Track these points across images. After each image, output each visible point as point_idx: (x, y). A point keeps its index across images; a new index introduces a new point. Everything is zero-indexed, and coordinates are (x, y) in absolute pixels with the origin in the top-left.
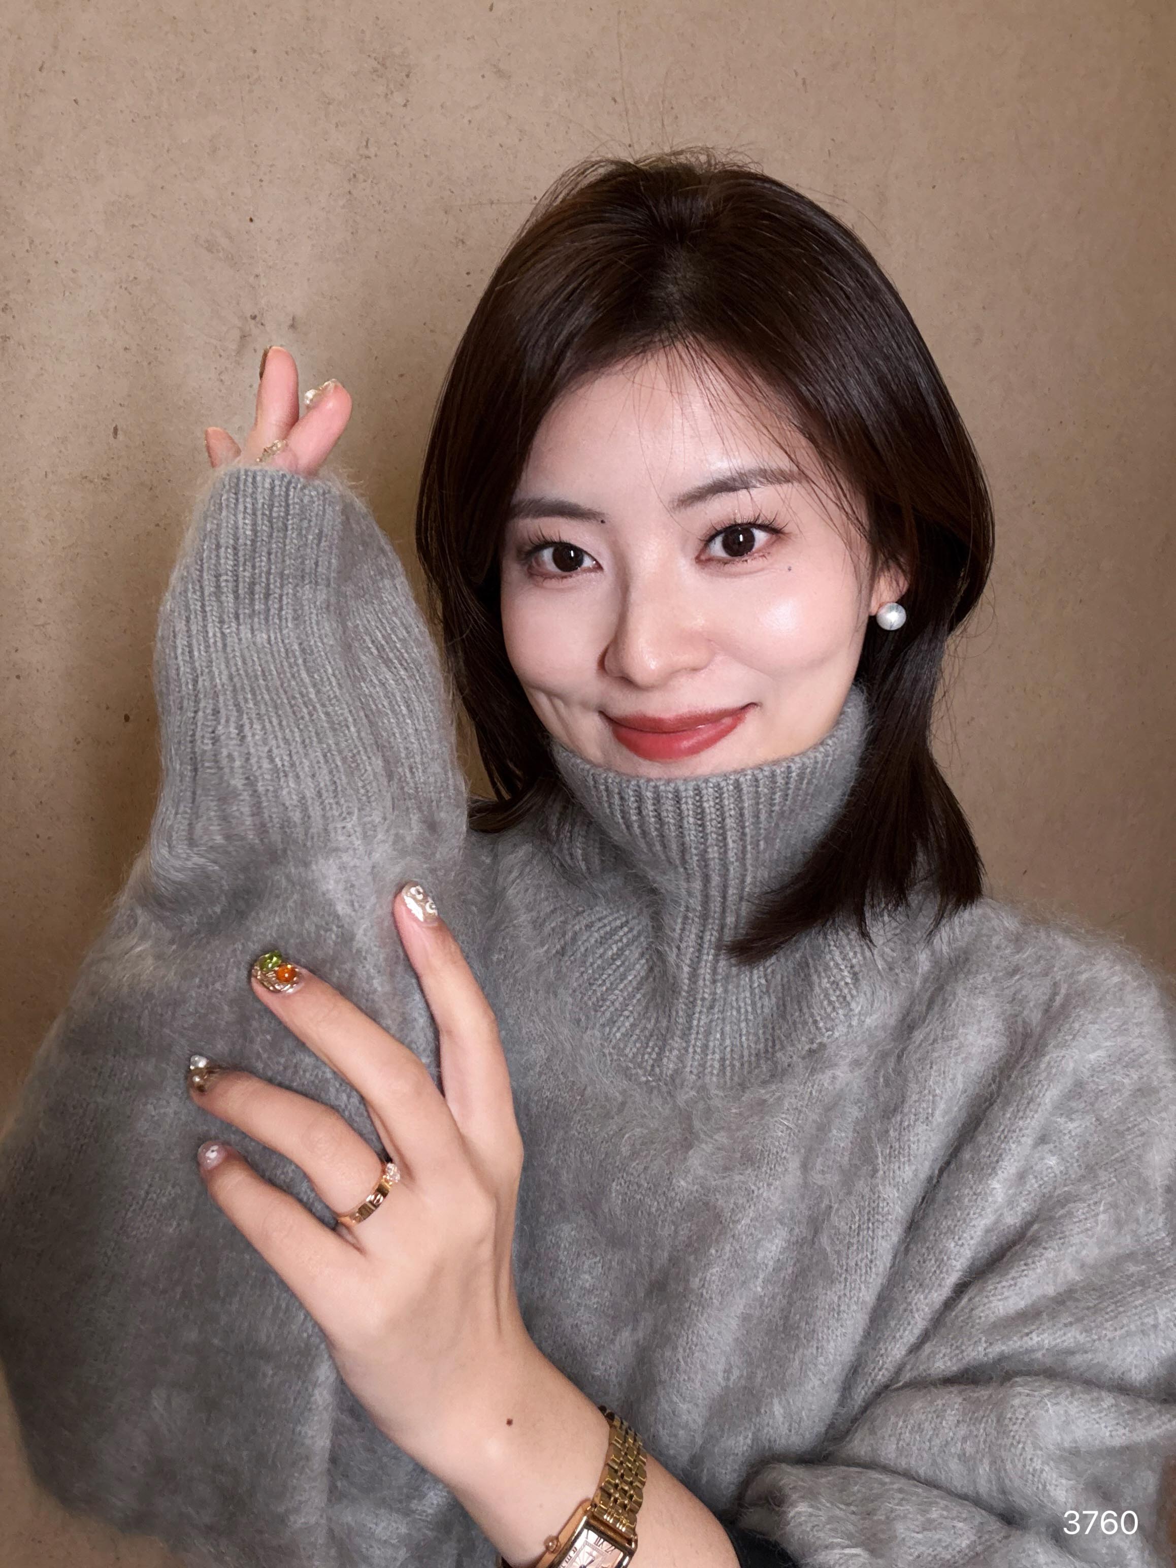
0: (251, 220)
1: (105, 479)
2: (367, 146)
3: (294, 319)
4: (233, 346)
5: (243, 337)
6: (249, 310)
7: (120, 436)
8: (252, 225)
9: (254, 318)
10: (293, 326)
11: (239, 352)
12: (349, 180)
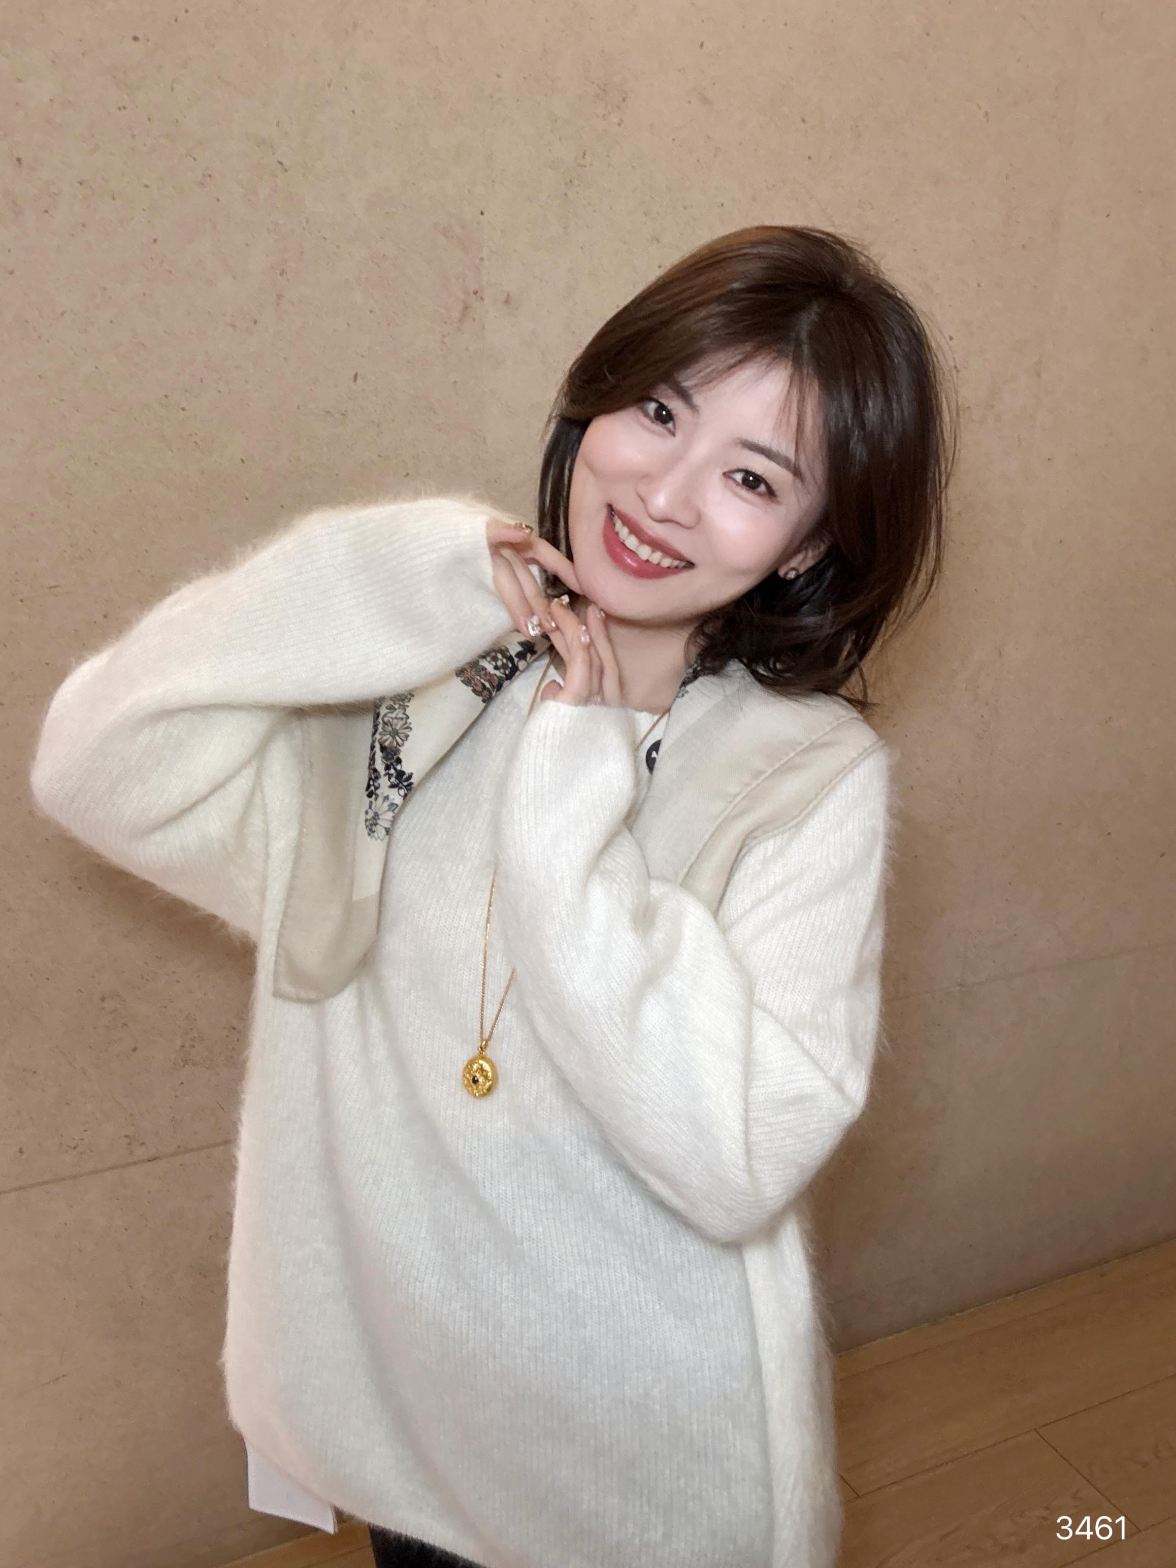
0: (482, 213)
1: (343, 415)
2: (583, 157)
3: (508, 296)
4: (456, 315)
5: (466, 308)
6: (473, 287)
7: (359, 379)
8: (482, 217)
9: (476, 293)
10: (507, 302)
11: (461, 320)
12: (566, 184)
